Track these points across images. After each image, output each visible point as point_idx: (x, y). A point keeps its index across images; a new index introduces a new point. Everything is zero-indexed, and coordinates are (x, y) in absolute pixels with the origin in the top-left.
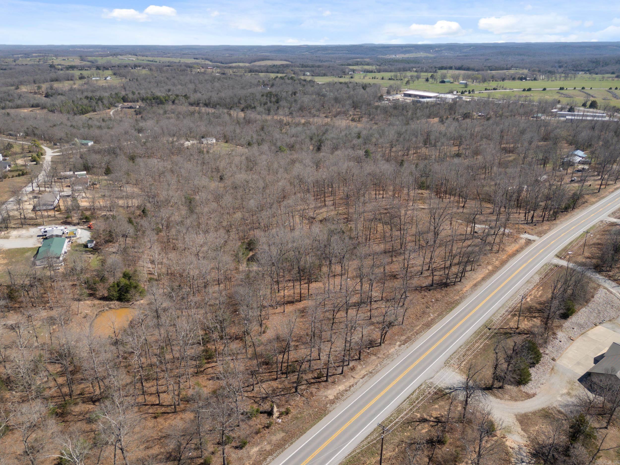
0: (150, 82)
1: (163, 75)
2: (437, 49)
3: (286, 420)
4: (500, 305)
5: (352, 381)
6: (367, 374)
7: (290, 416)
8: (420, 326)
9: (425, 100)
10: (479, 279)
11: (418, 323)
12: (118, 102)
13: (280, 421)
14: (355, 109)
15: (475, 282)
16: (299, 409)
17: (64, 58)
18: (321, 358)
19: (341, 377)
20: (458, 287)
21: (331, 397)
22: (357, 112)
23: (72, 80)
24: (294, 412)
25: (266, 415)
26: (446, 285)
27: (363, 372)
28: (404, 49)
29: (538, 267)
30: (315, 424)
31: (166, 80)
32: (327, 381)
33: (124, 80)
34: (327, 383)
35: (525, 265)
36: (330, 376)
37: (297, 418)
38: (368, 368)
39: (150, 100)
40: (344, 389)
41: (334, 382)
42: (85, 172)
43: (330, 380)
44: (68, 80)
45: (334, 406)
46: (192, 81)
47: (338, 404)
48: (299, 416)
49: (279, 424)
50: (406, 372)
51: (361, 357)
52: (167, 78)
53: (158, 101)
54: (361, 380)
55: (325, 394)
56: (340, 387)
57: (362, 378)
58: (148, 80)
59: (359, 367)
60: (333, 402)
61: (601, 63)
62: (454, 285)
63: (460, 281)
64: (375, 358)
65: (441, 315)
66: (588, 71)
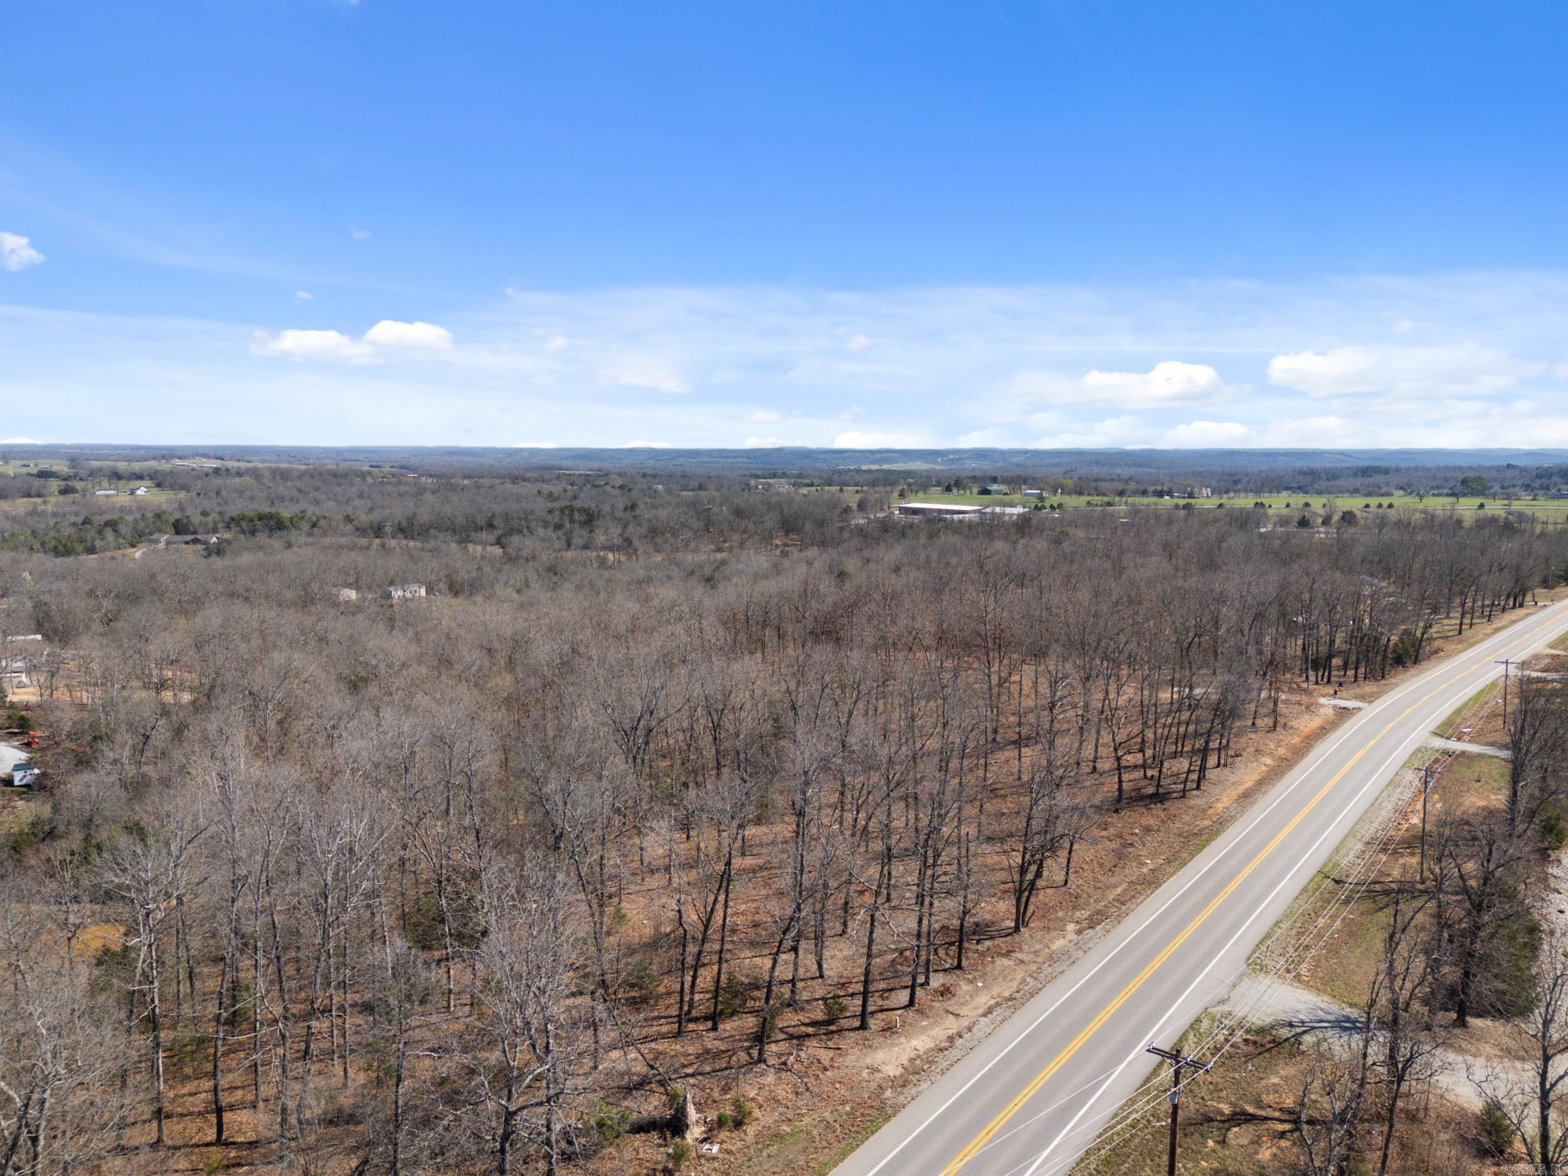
0: (252, 498)
1: (289, 484)
2: (951, 457)
3: (739, 1144)
4: (1344, 831)
5: (952, 1025)
6: (998, 1004)
7: (751, 1130)
8: (1125, 885)
9: (955, 517)
10: (1249, 784)
11: (1113, 880)
12: (160, 531)
13: (715, 1149)
14: (787, 533)
15: (1241, 790)
16: (781, 1109)
17: (25, 462)
18: (826, 973)
19: (911, 1014)
20: (1196, 800)
21: (892, 1070)
22: (792, 540)
23: (40, 496)
24: (763, 1119)
25: (654, 1136)
26: (1159, 798)
27: (984, 1000)
28: (878, 456)
29: (1402, 753)
30: (853, 1149)
31: (297, 494)
32: (863, 1026)
33: (182, 495)
34: (866, 1033)
35: (1361, 753)
36: (873, 1013)
37: (778, 1137)
38: (996, 990)
39: (251, 520)
40: (932, 1045)
41: (889, 1029)
42: (39, 637)
43: (874, 1023)
44: (29, 496)
45: (911, 1091)
46: (366, 494)
47: (924, 1086)
48: (786, 1128)
49: (714, 1159)
50: (1131, 989)
51: (964, 963)
52: (300, 491)
53: (272, 523)
54: (983, 1020)
55: (869, 1061)
56: (914, 1043)
57: (985, 1015)
58: (247, 494)
59: (965, 987)
60: (902, 1083)
61: (1323, 475)
62: (1184, 797)
63: (1198, 788)
64: (1011, 963)
65: (1176, 861)
66: (1300, 488)
